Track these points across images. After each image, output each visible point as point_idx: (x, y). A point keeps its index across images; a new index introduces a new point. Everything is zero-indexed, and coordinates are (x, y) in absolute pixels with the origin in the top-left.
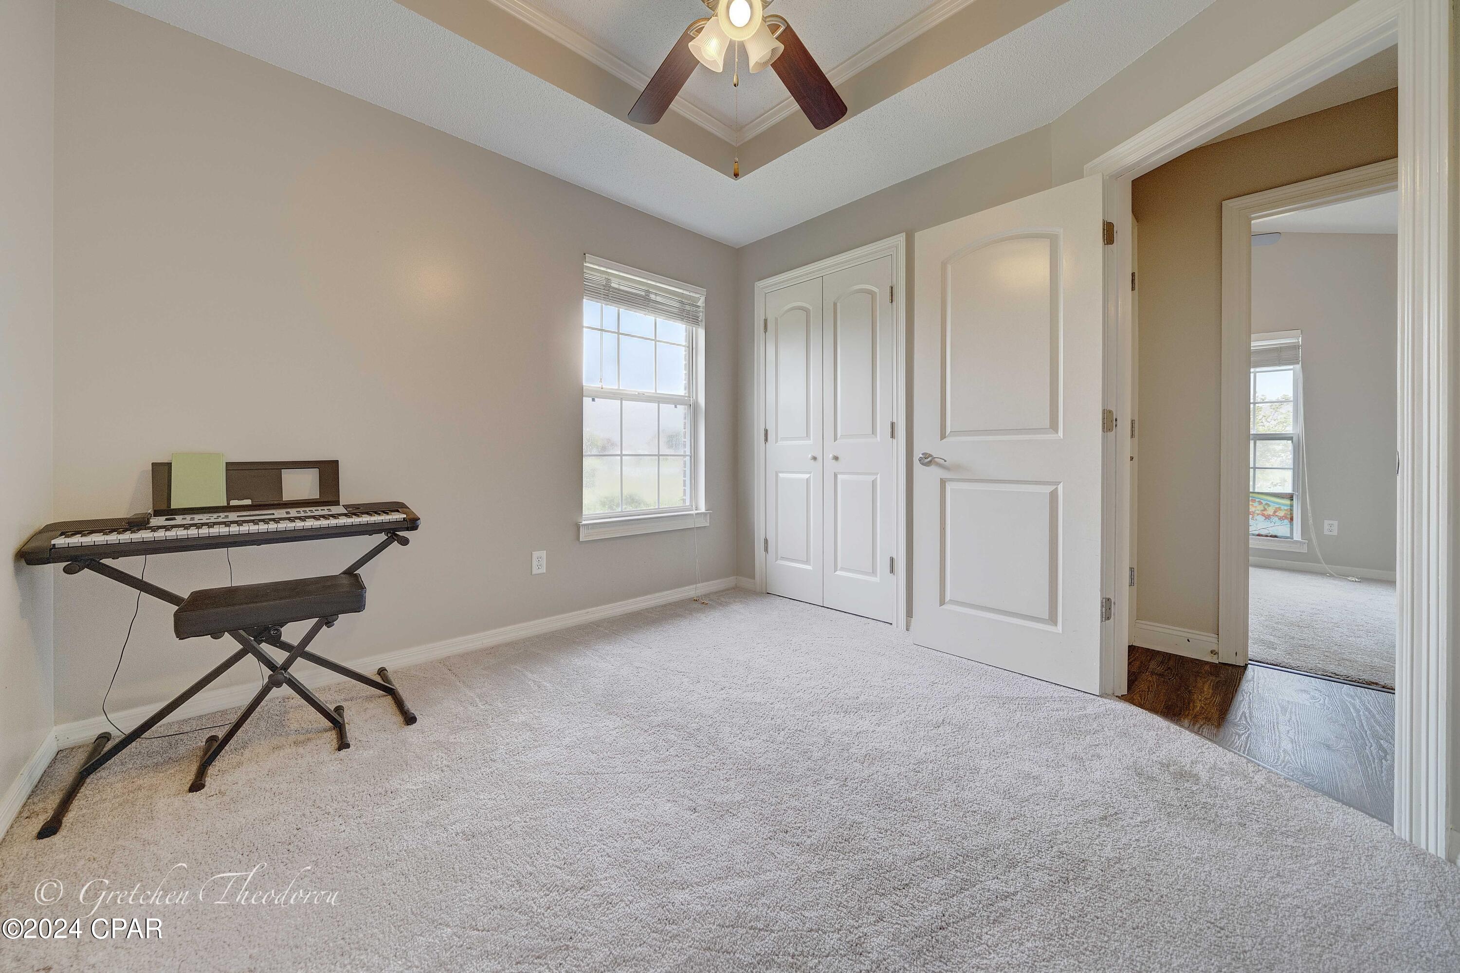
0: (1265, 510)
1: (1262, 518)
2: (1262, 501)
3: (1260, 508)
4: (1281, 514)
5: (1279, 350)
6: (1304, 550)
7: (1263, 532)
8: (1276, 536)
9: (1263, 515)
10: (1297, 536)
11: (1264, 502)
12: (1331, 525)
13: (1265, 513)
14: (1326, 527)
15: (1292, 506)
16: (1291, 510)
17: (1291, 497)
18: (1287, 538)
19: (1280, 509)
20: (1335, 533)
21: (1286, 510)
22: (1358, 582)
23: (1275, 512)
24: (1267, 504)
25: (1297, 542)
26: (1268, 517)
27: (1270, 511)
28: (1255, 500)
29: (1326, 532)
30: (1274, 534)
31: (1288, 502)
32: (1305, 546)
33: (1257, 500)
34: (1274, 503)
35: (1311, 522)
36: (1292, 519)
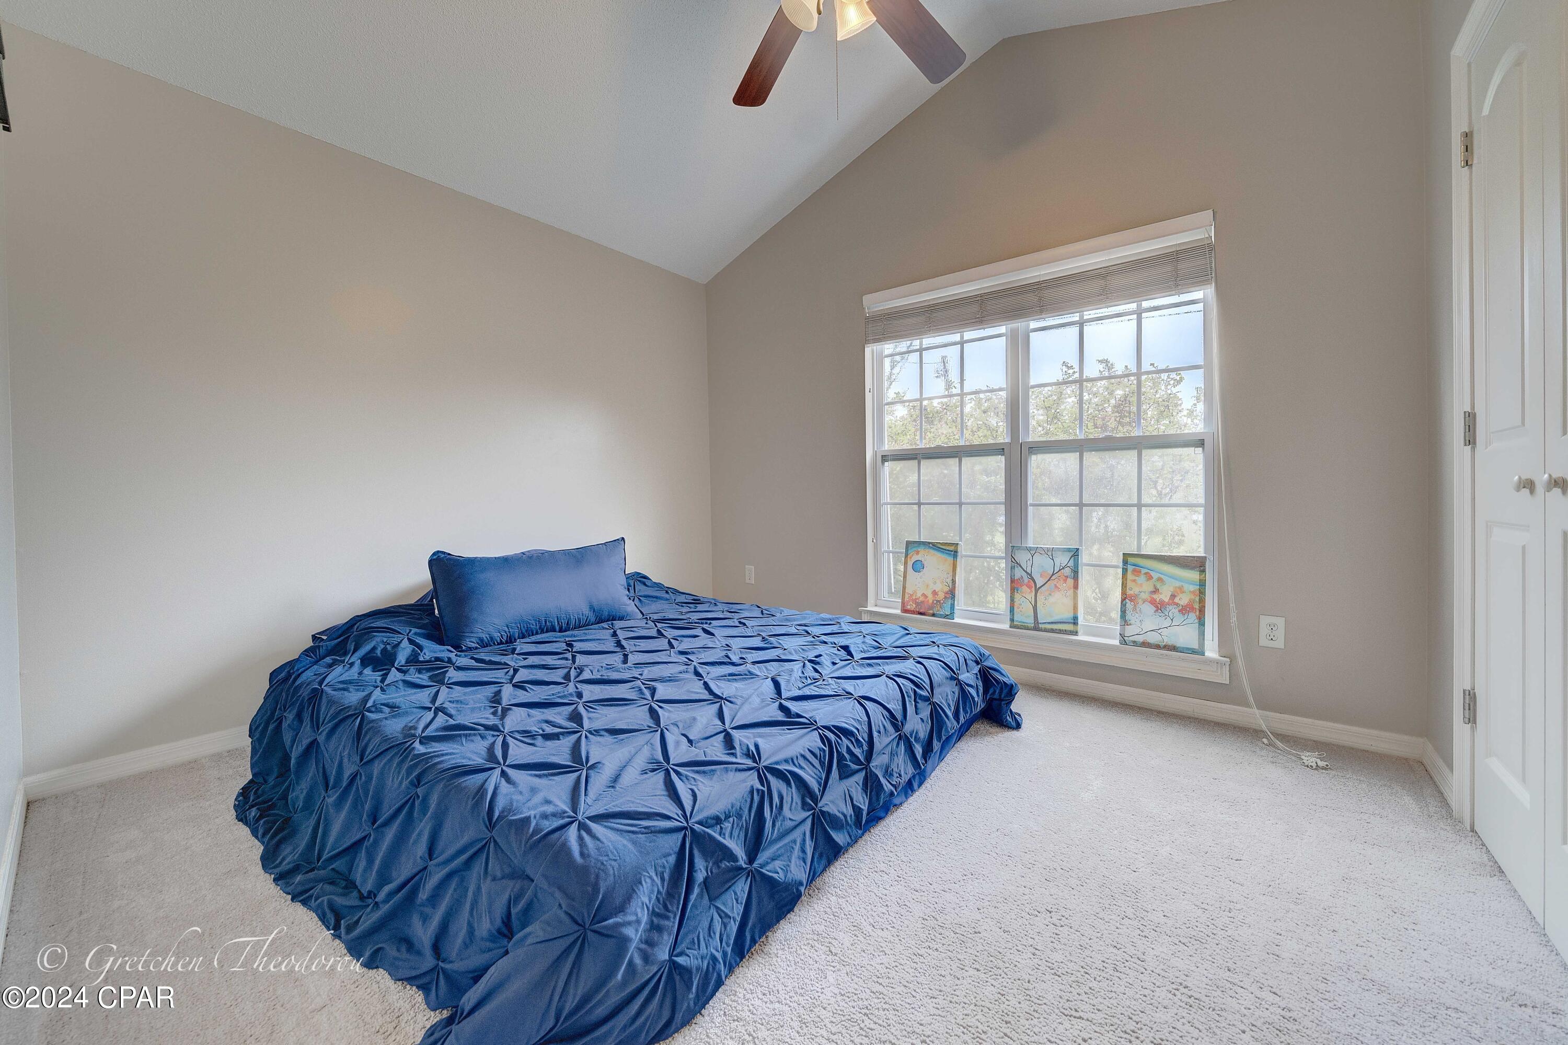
0: (1156, 591)
1: (1148, 609)
2: (1152, 573)
3: (1148, 587)
4: (1183, 600)
5: (1175, 256)
6: (1223, 678)
7: (1153, 638)
8: (1173, 648)
9: (1153, 602)
10: (1212, 652)
11: (1155, 575)
12: (1272, 627)
13: (1157, 597)
14: (1264, 631)
15: (1202, 584)
16: (1202, 593)
17: (1198, 564)
18: (1194, 652)
19: (1181, 590)
20: (1280, 643)
21: (1193, 592)
22: (1323, 768)
23: (1173, 596)
24: (1160, 579)
25: (1211, 661)
26: (1159, 607)
27: (1165, 596)
28: (1140, 572)
29: (1264, 642)
30: (1170, 643)
31: (1194, 575)
32: (1226, 669)
33: (1144, 571)
34: (1172, 577)
35: (1234, 619)
36: (1202, 611)
